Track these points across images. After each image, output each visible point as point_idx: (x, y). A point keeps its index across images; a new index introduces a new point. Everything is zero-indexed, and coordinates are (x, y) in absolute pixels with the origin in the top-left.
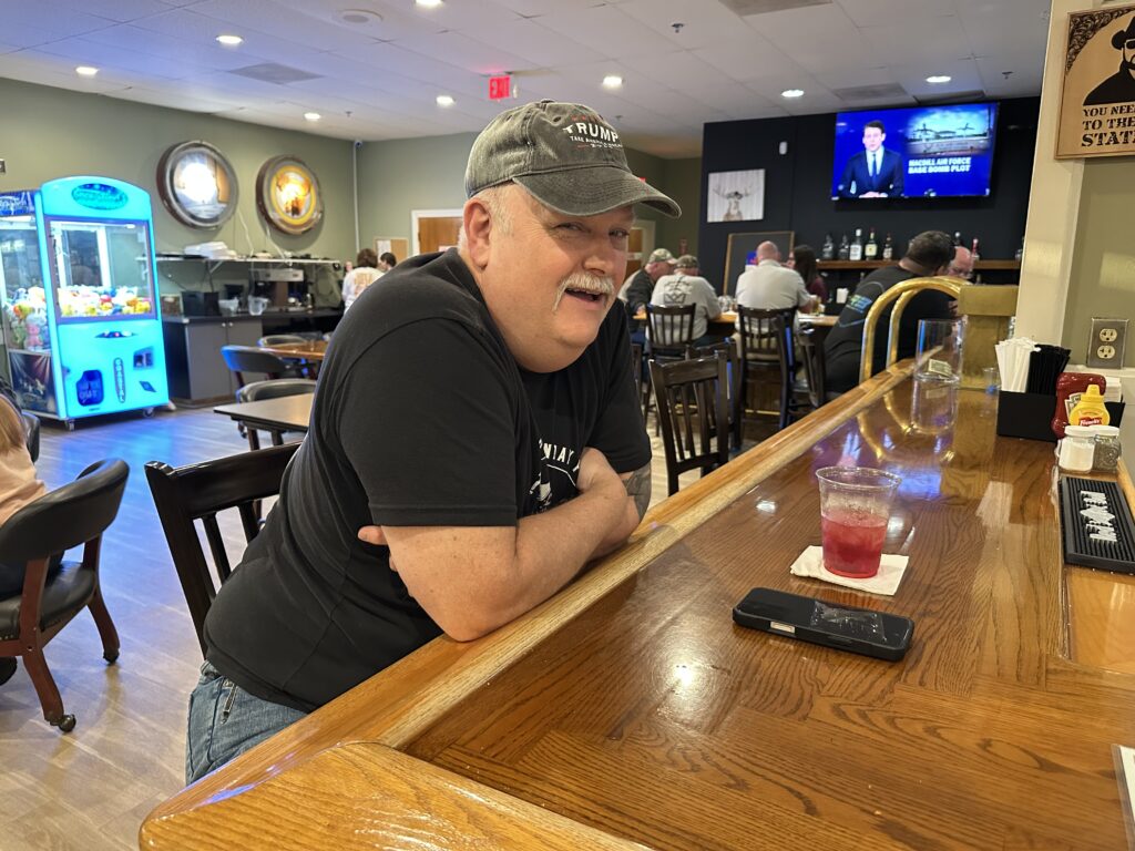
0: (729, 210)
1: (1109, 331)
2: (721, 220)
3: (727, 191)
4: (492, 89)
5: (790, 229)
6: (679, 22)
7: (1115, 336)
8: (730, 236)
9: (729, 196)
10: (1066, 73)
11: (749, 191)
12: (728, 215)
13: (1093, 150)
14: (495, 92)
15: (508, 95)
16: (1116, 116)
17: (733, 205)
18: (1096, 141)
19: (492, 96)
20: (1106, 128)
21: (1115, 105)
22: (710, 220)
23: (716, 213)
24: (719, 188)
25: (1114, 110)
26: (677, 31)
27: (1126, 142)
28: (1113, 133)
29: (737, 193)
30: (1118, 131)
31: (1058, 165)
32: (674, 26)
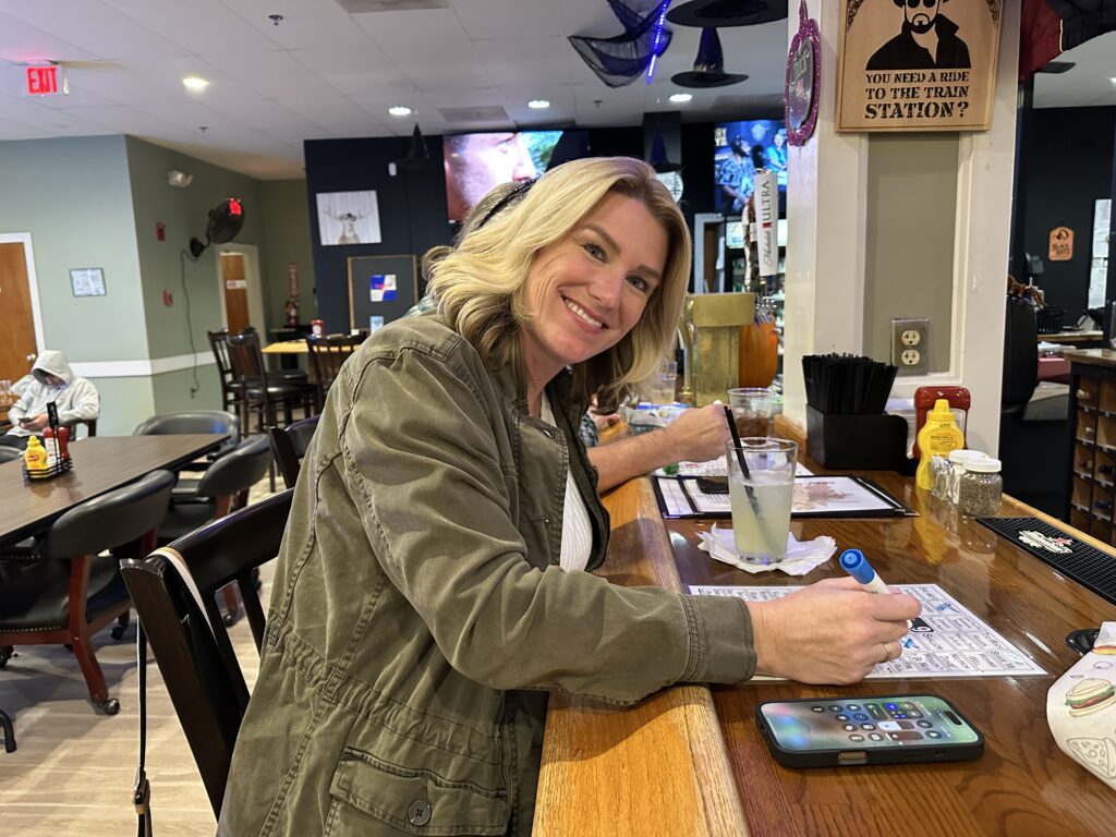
0: (344, 233)
1: (911, 333)
2: (336, 242)
3: (339, 213)
4: (31, 81)
5: (411, 253)
6: (278, 14)
7: (917, 339)
8: (349, 260)
9: (342, 218)
10: (847, 29)
11: (362, 213)
12: (343, 237)
13: (877, 123)
14: (36, 86)
15: (55, 90)
16: (900, 85)
17: (348, 228)
18: (880, 112)
19: (32, 90)
20: (889, 99)
21: (899, 72)
22: (324, 242)
23: (330, 236)
24: (329, 207)
25: (897, 78)
26: (276, 24)
27: (910, 116)
28: (897, 105)
29: (350, 215)
30: (902, 102)
31: (841, 140)
32: (271, 17)
